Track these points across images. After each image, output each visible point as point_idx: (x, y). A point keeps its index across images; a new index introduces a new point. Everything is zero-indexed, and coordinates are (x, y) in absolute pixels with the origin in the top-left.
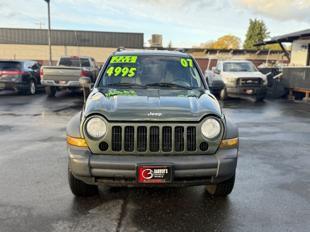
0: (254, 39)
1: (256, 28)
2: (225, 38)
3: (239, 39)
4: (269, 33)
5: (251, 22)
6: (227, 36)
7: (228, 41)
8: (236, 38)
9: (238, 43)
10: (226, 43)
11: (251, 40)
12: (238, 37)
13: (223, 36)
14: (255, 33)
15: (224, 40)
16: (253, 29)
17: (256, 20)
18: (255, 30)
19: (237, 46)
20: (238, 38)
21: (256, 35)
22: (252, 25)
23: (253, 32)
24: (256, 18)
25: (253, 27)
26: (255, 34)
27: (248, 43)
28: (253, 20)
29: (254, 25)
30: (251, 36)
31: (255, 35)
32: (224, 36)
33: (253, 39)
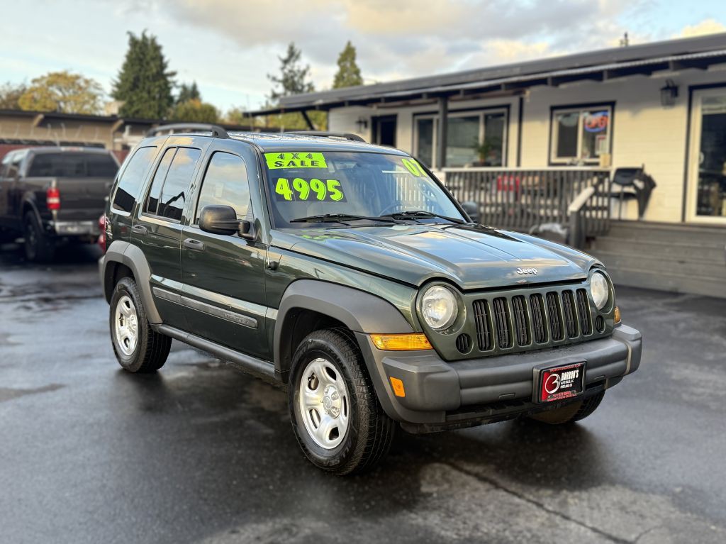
0: (146, 88)
1: (148, 58)
2: (50, 79)
3: (97, 86)
4: (173, 74)
5: (134, 42)
6: (58, 76)
7: (64, 90)
8: (87, 82)
9: (94, 97)
10: (57, 95)
11: (138, 91)
12: (92, 80)
13: (46, 74)
14: (146, 71)
15: (50, 84)
16: (141, 60)
17: (144, 37)
18: (148, 63)
19: (93, 106)
20: (93, 83)
21: (151, 78)
22: (137, 49)
23: (140, 70)
24: (145, 30)
25: (141, 56)
26: (147, 73)
27: (131, 98)
28: (139, 36)
29: (140, 48)
30: (137, 79)
31: (148, 77)
32: (50, 75)
33: (144, 88)
